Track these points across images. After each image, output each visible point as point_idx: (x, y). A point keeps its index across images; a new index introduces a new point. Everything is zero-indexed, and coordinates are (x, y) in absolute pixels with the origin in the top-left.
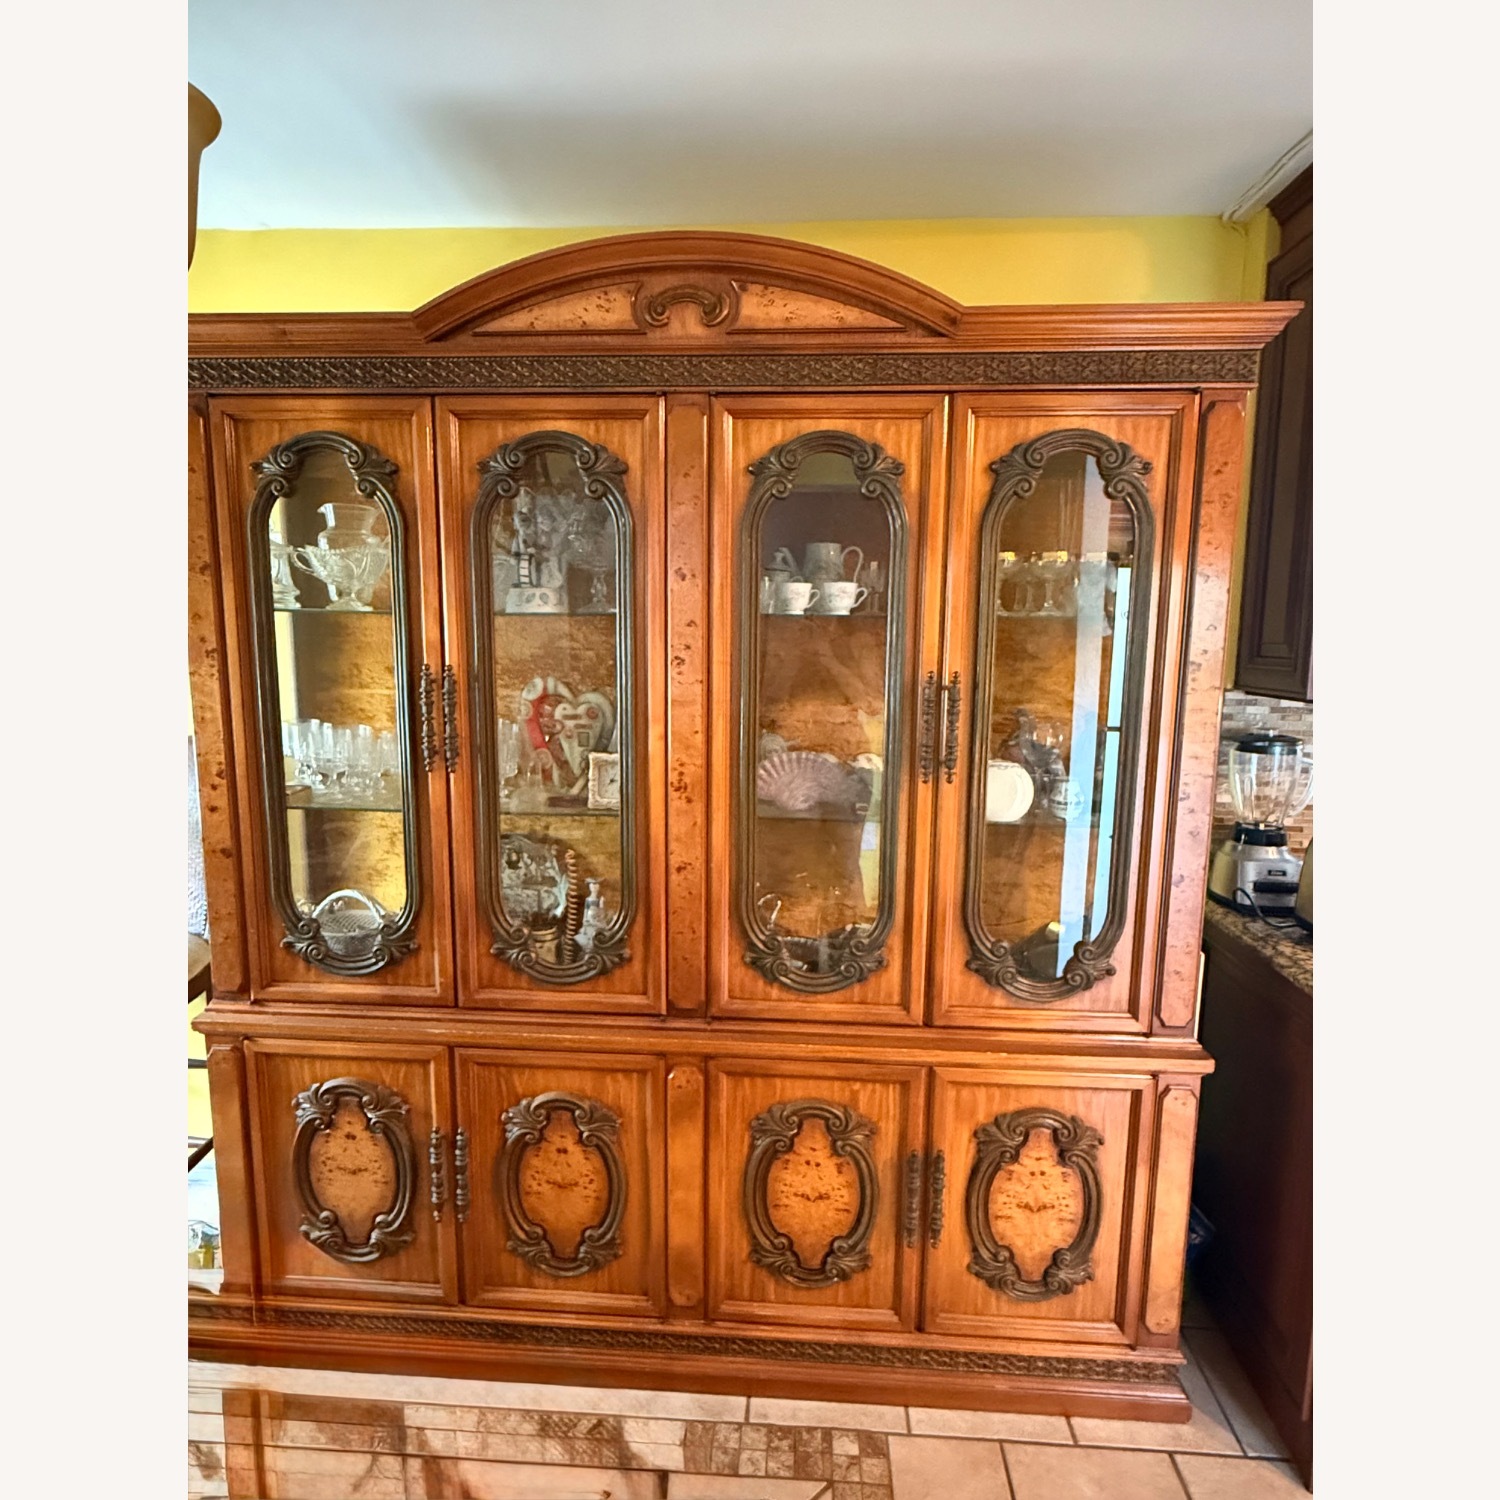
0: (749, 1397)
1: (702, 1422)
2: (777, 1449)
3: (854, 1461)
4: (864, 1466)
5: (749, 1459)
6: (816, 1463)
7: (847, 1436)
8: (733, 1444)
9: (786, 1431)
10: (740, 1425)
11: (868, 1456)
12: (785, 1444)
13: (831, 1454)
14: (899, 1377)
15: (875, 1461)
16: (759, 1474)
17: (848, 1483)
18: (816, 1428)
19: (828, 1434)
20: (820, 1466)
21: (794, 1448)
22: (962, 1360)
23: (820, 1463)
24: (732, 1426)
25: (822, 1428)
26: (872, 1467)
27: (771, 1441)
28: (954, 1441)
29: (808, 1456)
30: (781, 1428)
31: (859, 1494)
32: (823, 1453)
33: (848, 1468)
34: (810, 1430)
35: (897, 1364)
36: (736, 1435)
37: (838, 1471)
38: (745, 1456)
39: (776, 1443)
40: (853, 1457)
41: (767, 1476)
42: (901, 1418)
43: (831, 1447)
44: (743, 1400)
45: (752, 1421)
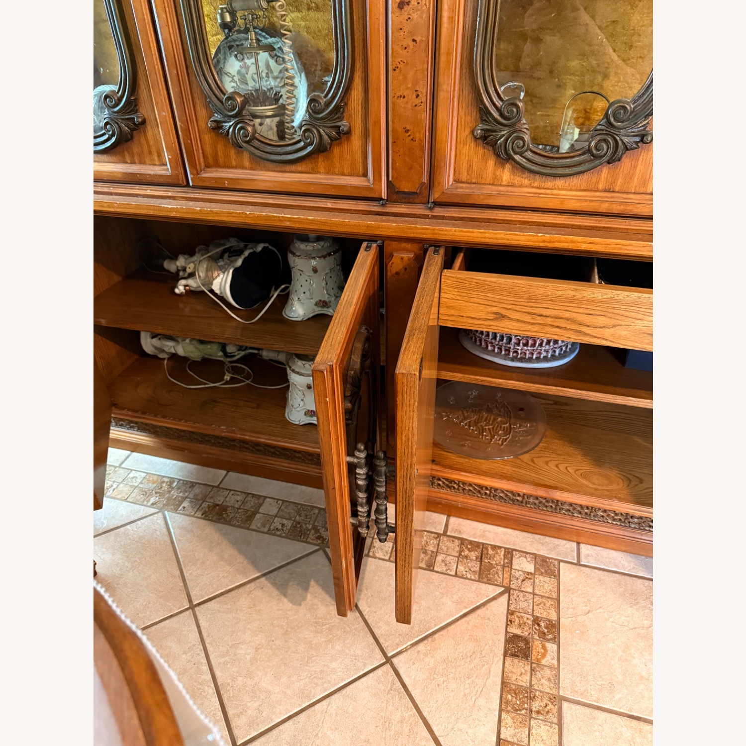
0: (449, 516)
2: (466, 557)
3: (528, 576)
4: (537, 581)
5: (443, 561)
6: (497, 573)
7: (526, 557)
8: (431, 548)
9: (475, 545)
10: (439, 535)
11: (542, 574)
12: (473, 555)
13: (511, 569)
14: (577, 523)
15: (547, 579)
16: (451, 573)
17: (522, 591)
18: (500, 547)
19: (510, 553)
20: (500, 576)
21: (481, 559)
22: (636, 520)
23: (500, 573)
24: (433, 535)
25: (505, 548)
26: (545, 584)
27: (463, 551)
28: (617, 575)
29: (491, 566)
30: (471, 542)
31: (531, 601)
32: (504, 566)
33: (523, 580)
34: (494, 547)
35: (576, 515)
36: (436, 542)
37: (514, 581)
38: (440, 558)
39: (466, 552)
40: (529, 573)
41: (456, 575)
42: (573, 551)
43: (511, 563)
44: (444, 517)
45: (449, 533)
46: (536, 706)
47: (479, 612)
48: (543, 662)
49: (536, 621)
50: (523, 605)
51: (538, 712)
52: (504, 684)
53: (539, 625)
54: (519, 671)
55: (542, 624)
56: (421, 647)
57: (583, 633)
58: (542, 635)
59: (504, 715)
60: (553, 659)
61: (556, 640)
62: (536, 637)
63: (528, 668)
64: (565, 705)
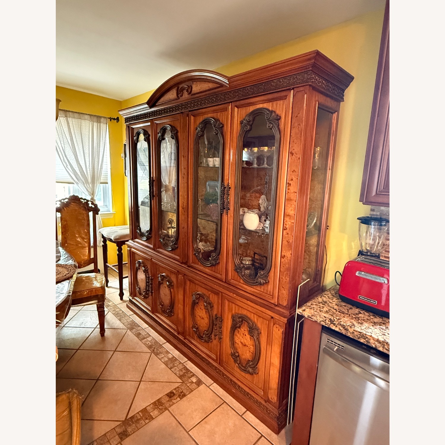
0: (189, 360)
1: (176, 358)
2: (182, 371)
4: (192, 385)
5: (175, 369)
7: (196, 378)
8: (176, 365)
10: (181, 363)
11: (196, 384)
12: (184, 371)
17: (186, 385)
18: (193, 373)
19: (193, 375)
20: (185, 379)
21: (184, 373)
26: (194, 386)
27: (183, 369)
28: (215, 394)
29: (185, 376)
30: (187, 368)
31: (185, 388)
32: (188, 377)
33: (189, 383)
34: (191, 372)
36: (178, 364)
37: (187, 382)
40: (193, 382)
41: (175, 373)
42: (211, 383)
43: (191, 377)
44: (187, 360)
45: (184, 364)
46: (160, 407)
47: (171, 383)
48: (173, 401)
49: (182, 392)
50: (183, 387)
51: (159, 409)
52: (159, 399)
53: (181, 393)
54: (165, 400)
55: (182, 394)
56: (150, 383)
57: (190, 400)
58: (179, 396)
59: (152, 405)
60: (176, 401)
61: (181, 399)
62: (177, 395)
63: (168, 400)
64: (167, 411)
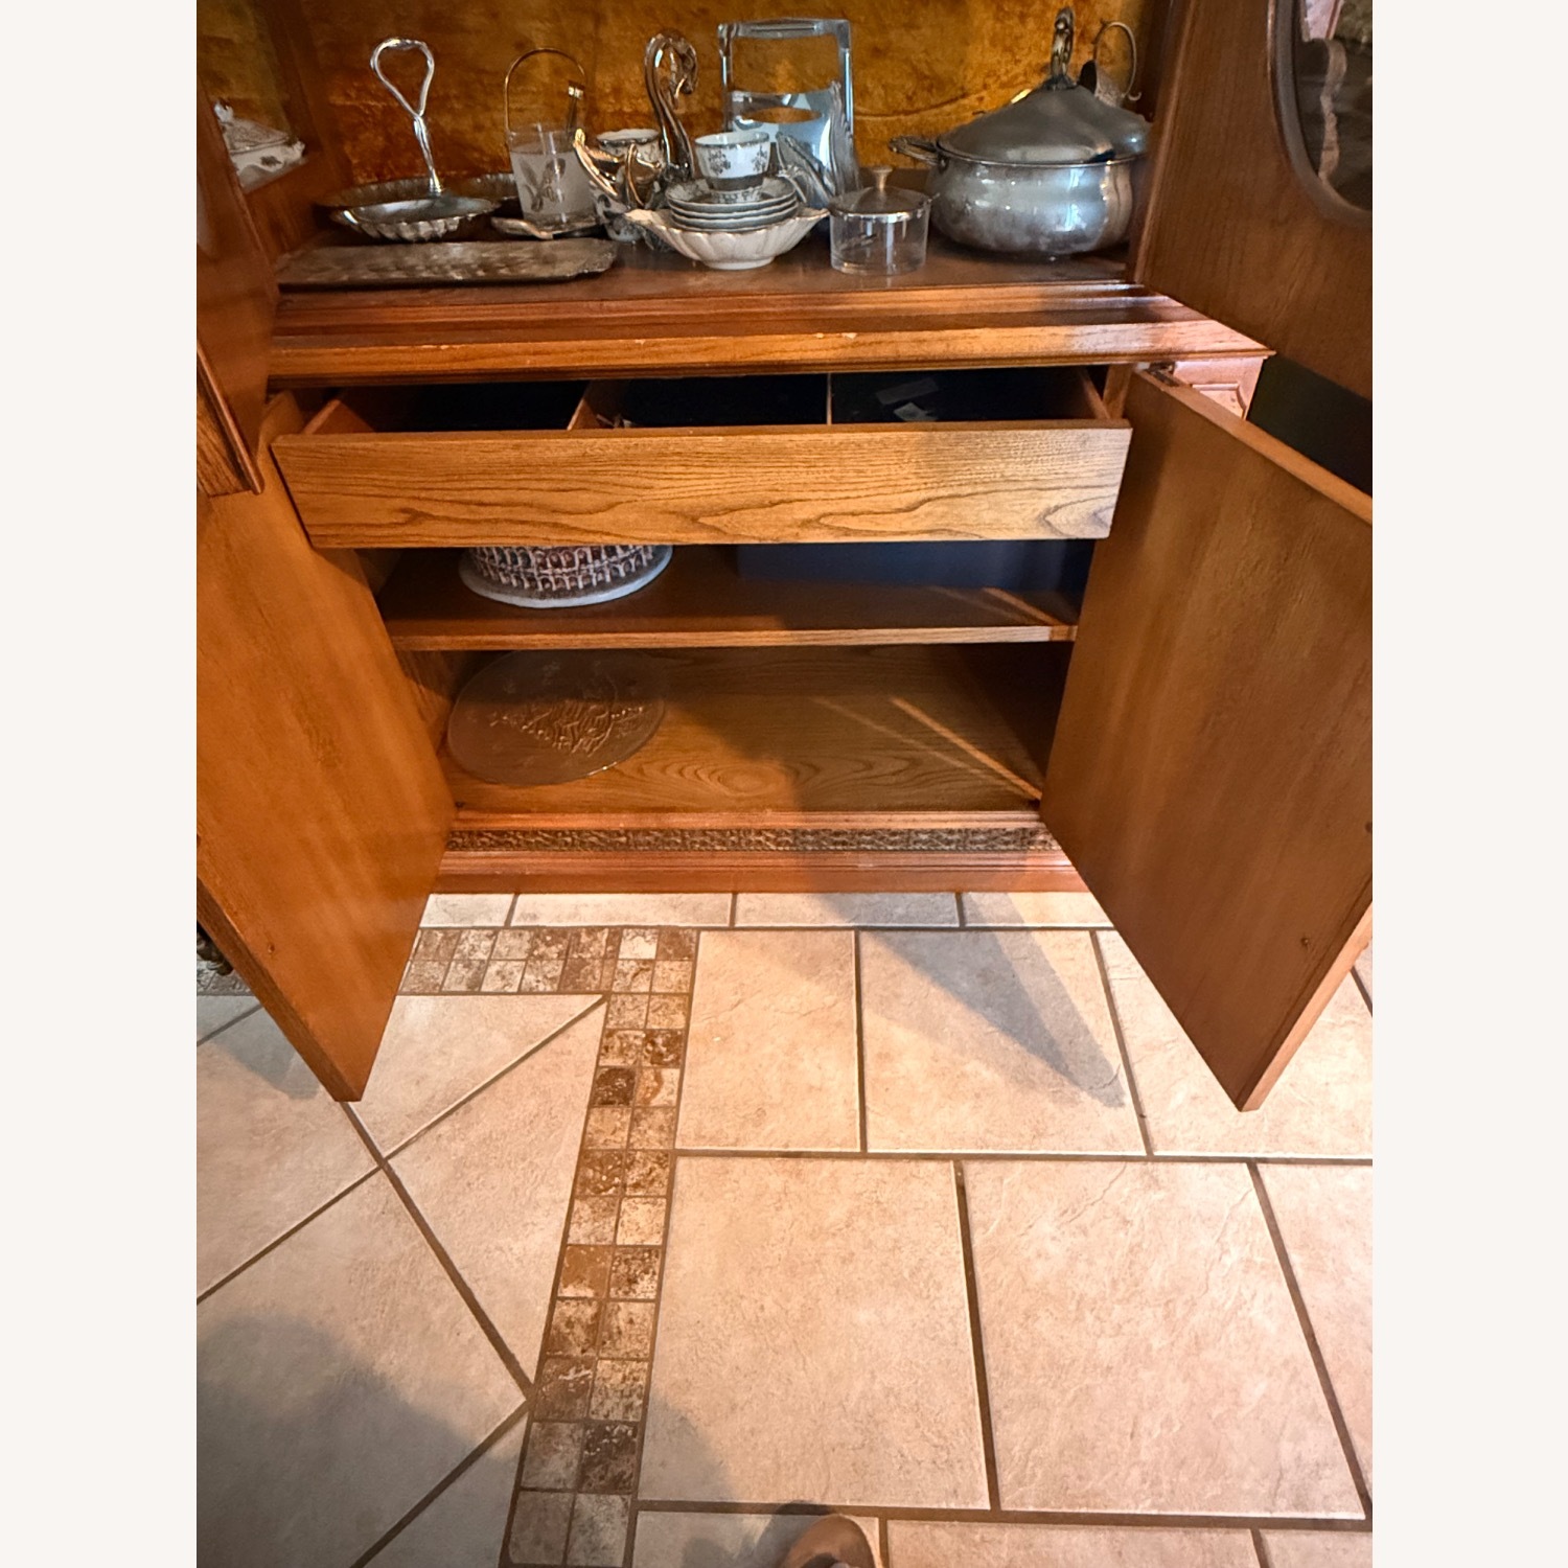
0: (517, 893)
1: (443, 929)
2: (541, 957)
3: (646, 965)
4: (658, 972)
5: (498, 973)
6: (592, 972)
7: (644, 936)
8: (481, 955)
9: (558, 934)
10: (496, 930)
11: (668, 958)
12: (553, 951)
13: (616, 959)
14: (724, 861)
15: (676, 964)
16: (510, 990)
17: (632, 994)
18: (601, 928)
19: (616, 934)
20: (597, 976)
21: (564, 955)
22: (810, 838)
23: (597, 972)
24: (485, 932)
25: (610, 927)
26: (671, 973)
27: (536, 947)
28: (792, 933)
29: (583, 962)
30: (552, 931)
31: (644, 1008)
32: (605, 958)
33: (636, 975)
34: (592, 930)
35: (718, 848)
36: (489, 943)
37: (620, 980)
38: (493, 969)
39: (543, 949)
40: (645, 962)
41: (520, 992)
42: (725, 909)
43: (617, 950)
44: (507, 898)
45: (514, 923)
46: (633, 1176)
47: (554, 1044)
48: (654, 1102)
49: (650, 1037)
50: (630, 1016)
51: (636, 1186)
52: (584, 1153)
53: (654, 1044)
54: (613, 1130)
55: (659, 1041)
56: (444, 1128)
57: (724, 1040)
58: (658, 1059)
59: (577, 1204)
60: (672, 1093)
61: (679, 1062)
62: (647, 1064)
63: (627, 1118)
64: (682, 1162)
